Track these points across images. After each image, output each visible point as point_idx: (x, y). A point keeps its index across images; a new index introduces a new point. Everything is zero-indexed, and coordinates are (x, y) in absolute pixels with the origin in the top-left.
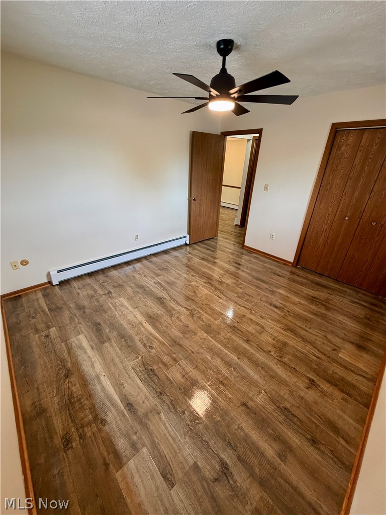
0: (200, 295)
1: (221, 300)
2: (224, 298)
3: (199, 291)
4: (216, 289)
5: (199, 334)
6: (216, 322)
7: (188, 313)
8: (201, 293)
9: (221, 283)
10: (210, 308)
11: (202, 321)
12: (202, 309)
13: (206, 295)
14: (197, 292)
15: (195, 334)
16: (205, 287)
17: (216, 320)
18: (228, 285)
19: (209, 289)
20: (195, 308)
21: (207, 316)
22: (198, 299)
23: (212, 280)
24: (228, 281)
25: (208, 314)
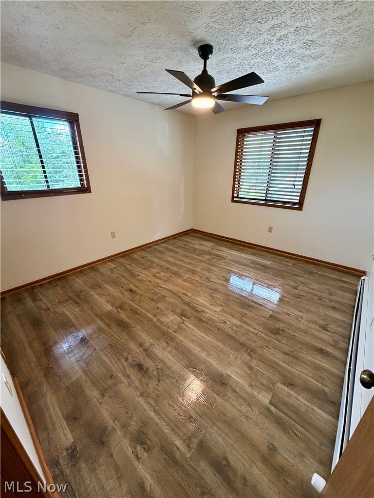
0: (206, 294)
1: (184, 292)
2: (180, 295)
3: (208, 298)
4: (188, 304)
5: (200, 269)
6: (188, 276)
7: (212, 279)
8: (206, 297)
9: (183, 314)
10: (193, 284)
11: (199, 276)
12: (201, 283)
13: (200, 296)
14: (210, 298)
15: (202, 269)
16: (203, 306)
17: (188, 277)
18: (173, 312)
19: (198, 303)
20: (207, 283)
21: (196, 279)
22: (206, 290)
23: (195, 317)
24: (172, 318)
25: (195, 280)
